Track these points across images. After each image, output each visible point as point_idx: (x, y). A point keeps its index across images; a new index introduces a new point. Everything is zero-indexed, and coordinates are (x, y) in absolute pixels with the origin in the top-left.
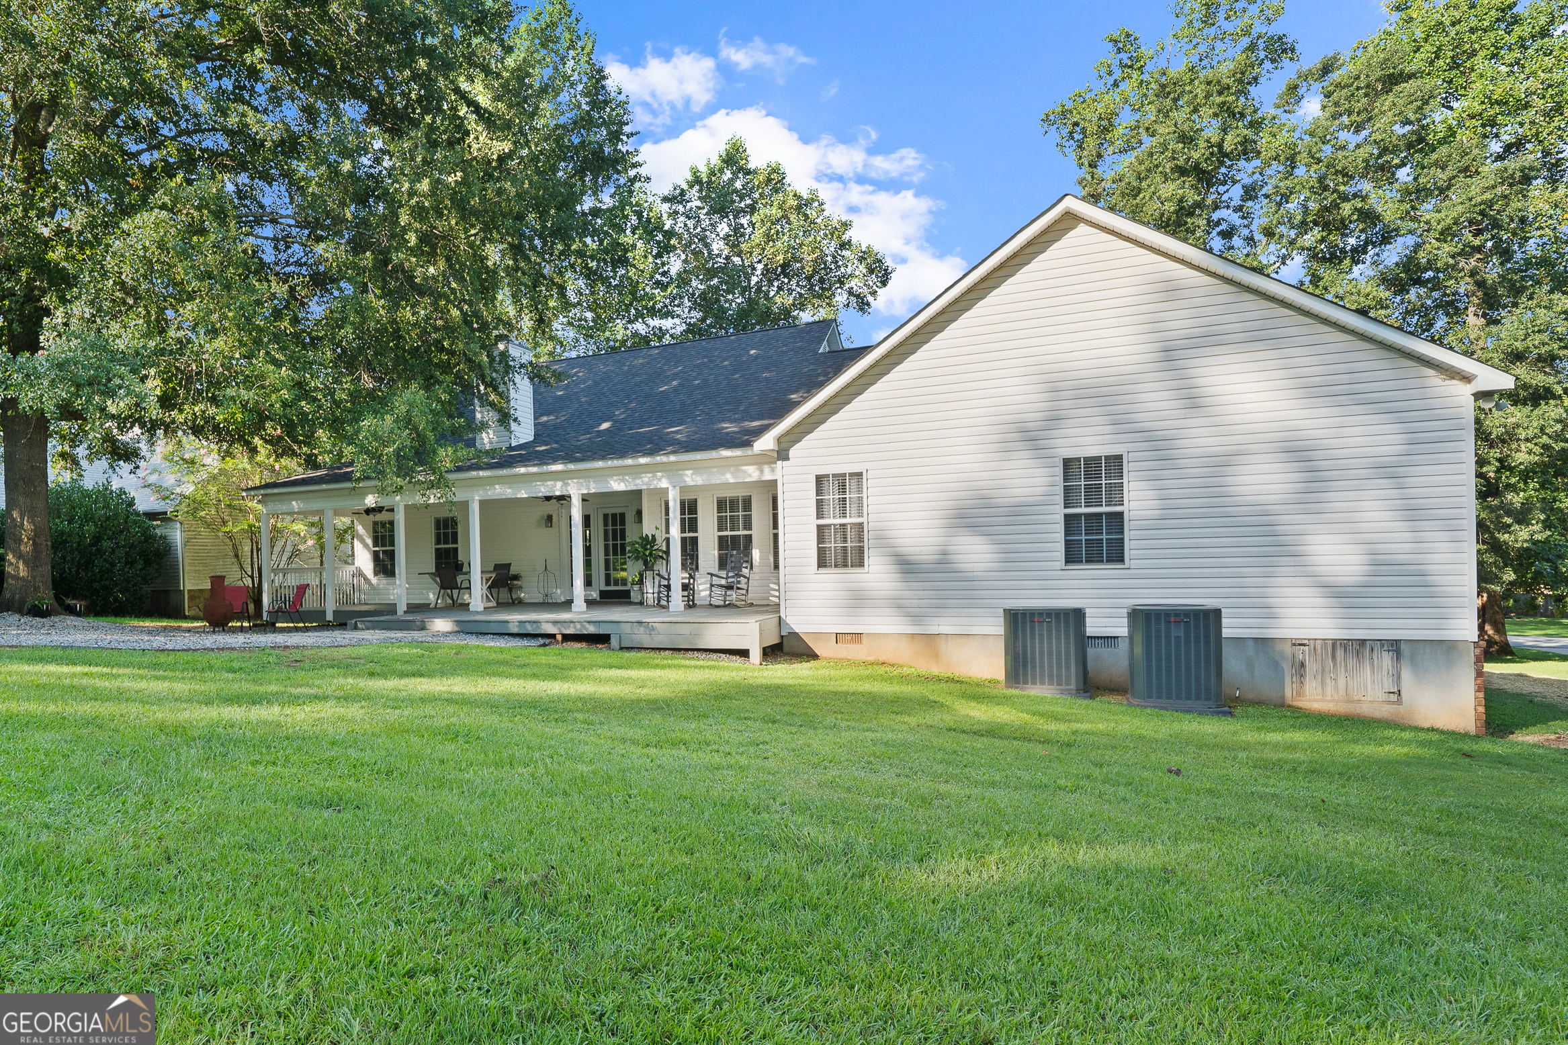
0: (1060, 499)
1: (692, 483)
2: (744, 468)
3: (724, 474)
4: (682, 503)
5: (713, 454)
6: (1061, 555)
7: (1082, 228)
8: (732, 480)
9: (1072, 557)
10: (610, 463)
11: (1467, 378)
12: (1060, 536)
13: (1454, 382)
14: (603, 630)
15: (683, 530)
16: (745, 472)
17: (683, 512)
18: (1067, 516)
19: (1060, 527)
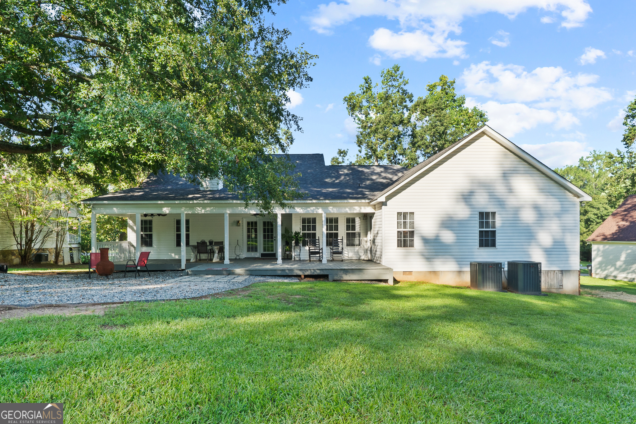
0: (478, 225)
1: (332, 212)
2: (354, 207)
3: (345, 209)
4: (327, 219)
5: (346, 201)
6: (478, 244)
7: (485, 136)
8: (349, 212)
9: (481, 245)
10: (299, 201)
11: (578, 196)
12: (478, 238)
13: (576, 197)
14: (325, 273)
15: (327, 230)
16: (354, 208)
17: (327, 223)
18: (480, 231)
19: (478, 235)
